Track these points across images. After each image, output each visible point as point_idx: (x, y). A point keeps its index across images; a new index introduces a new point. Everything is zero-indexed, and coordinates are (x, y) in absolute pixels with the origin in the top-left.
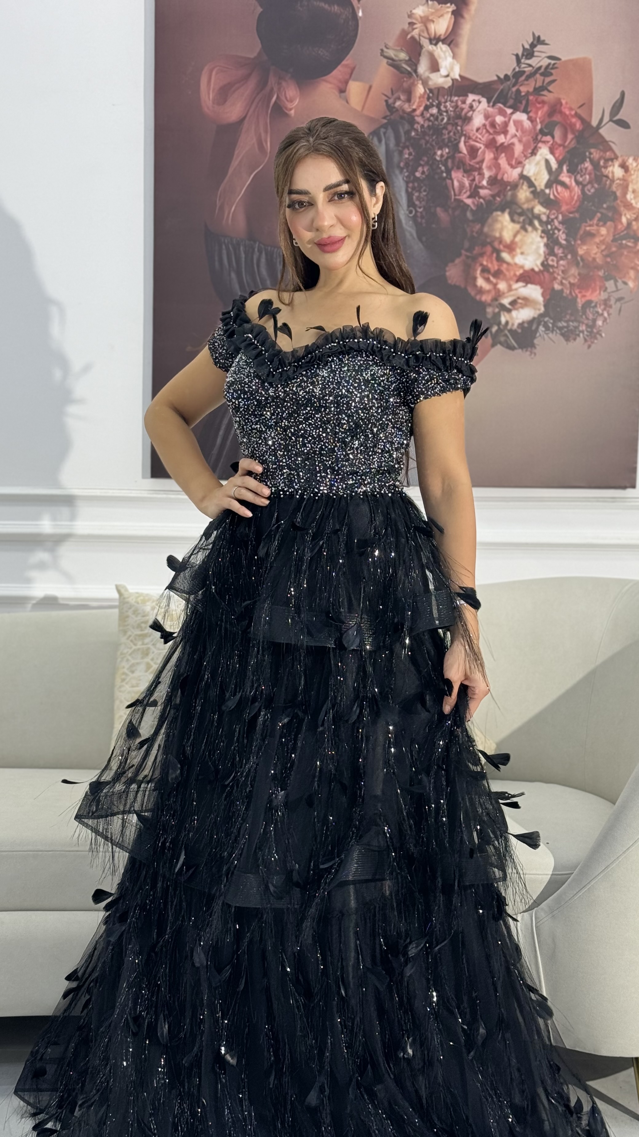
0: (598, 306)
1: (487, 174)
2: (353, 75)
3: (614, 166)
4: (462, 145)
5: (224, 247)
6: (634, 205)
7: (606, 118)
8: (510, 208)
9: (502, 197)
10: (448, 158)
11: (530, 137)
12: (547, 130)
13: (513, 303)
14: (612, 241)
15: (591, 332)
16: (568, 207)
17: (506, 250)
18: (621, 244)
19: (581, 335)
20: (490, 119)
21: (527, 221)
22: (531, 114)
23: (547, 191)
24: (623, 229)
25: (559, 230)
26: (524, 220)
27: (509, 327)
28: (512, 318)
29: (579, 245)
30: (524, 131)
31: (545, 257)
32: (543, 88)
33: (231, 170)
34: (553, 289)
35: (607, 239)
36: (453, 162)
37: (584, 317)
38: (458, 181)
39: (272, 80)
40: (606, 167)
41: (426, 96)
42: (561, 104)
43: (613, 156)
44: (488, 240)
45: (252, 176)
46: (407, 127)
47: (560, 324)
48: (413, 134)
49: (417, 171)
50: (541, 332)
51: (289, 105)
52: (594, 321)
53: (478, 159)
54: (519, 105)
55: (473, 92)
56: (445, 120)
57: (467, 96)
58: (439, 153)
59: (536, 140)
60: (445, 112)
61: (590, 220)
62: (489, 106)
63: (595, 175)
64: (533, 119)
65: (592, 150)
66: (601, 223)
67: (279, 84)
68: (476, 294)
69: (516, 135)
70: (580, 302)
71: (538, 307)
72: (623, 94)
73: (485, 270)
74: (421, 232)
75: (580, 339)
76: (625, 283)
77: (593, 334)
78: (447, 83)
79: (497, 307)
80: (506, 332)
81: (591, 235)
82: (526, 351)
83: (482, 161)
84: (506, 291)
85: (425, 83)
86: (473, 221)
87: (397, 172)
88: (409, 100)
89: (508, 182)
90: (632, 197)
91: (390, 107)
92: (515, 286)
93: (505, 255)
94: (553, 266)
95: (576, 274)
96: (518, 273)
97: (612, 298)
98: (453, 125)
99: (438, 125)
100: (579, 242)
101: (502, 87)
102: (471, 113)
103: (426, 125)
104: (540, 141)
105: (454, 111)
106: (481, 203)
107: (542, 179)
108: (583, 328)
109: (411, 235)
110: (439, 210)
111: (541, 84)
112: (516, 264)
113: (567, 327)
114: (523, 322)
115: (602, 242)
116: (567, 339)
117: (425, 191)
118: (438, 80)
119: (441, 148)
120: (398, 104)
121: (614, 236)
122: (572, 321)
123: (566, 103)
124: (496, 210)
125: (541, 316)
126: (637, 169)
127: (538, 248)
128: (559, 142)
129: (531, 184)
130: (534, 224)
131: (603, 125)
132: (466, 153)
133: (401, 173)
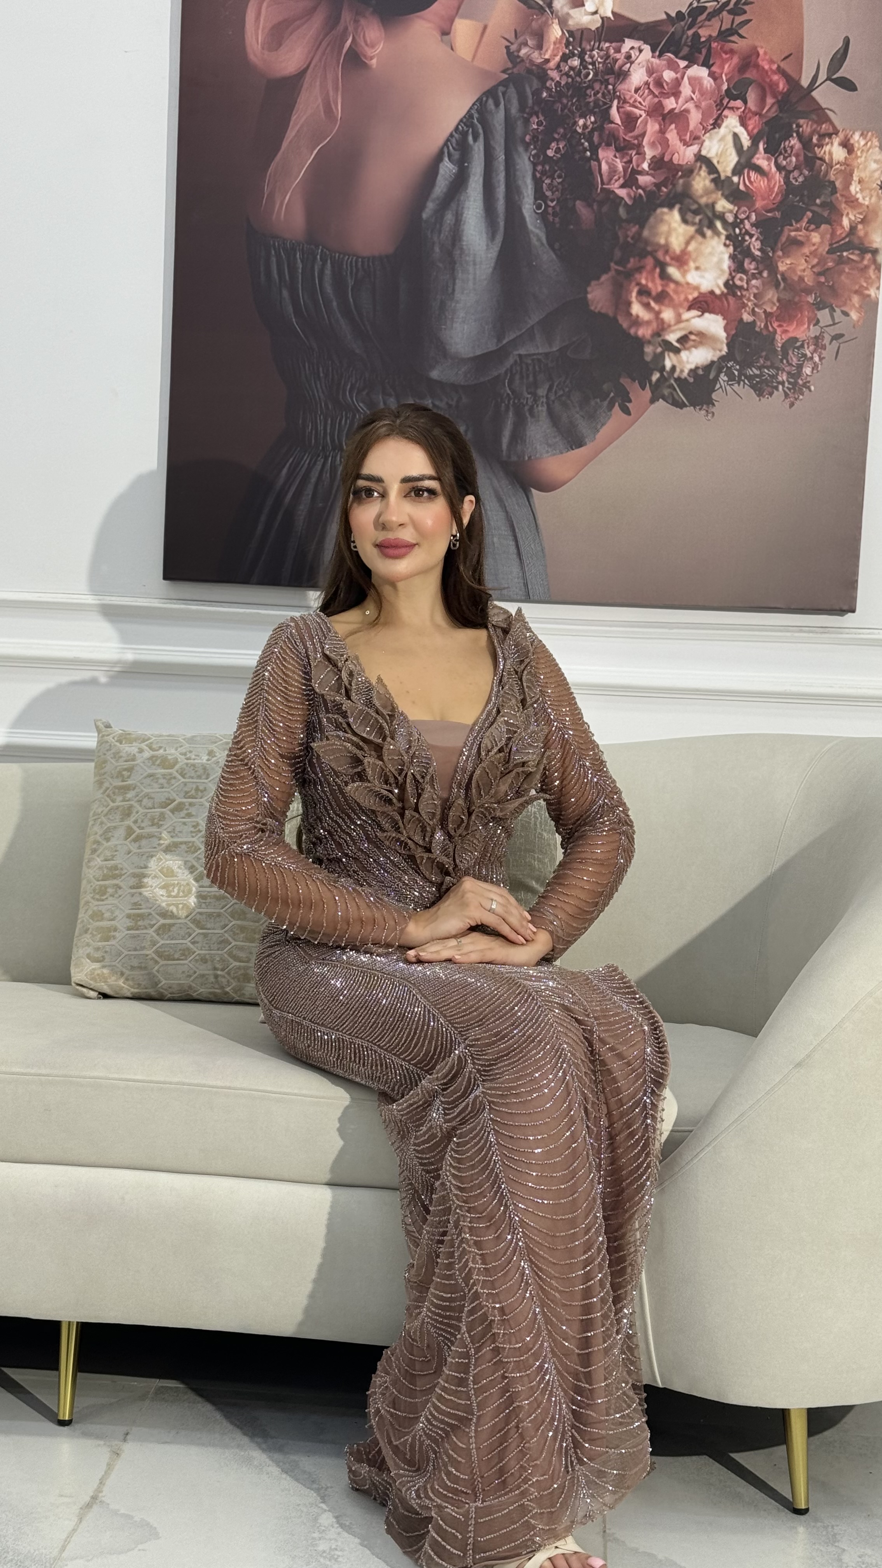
0: (806, 346)
1: (649, 153)
2: (460, 11)
3: (832, 143)
4: (614, 111)
5: (273, 252)
6: (861, 200)
7: (823, 76)
8: (681, 203)
9: (670, 187)
10: (593, 130)
11: (712, 101)
12: (736, 92)
13: (683, 340)
14: (828, 252)
15: (795, 384)
16: (765, 202)
17: (673, 262)
18: (841, 256)
19: (780, 387)
20: (654, 75)
21: (706, 222)
22: (714, 69)
23: (735, 179)
24: (843, 235)
25: (751, 236)
26: (700, 220)
27: (676, 375)
28: (681, 362)
29: (779, 257)
30: (703, 93)
31: (730, 274)
32: (732, 31)
33: (285, 144)
34: (742, 319)
35: (820, 250)
36: (600, 136)
37: (785, 361)
38: (607, 162)
39: (346, 16)
40: (821, 146)
41: (564, 41)
42: (758, 55)
43: (831, 130)
44: (649, 249)
45: (315, 152)
46: (536, 84)
47: (750, 372)
48: (545, 94)
49: (549, 148)
50: (722, 382)
51: (370, 52)
52: (800, 367)
53: (636, 132)
54: (697, 55)
55: (630, 37)
56: (591, 76)
57: (624, 41)
58: (581, 122)
59: (721, 106)
60: (590, 64)
61: (797, 222)
62: (653, 57)
63: (806, 157)
64: (716, 75)
65: (801, 121)
66: (813, 227)
67: (356, 21)
68: (630, 327)
69: (692, 99)
70: (780, 340)
71: (719, 346)
72: (847, 42)
73: (644, 292)
74: (553, 236)
75: (779, 394)
76: (846, 314)
77: (797, 386)
78: (594, 23)
79: (660, 346)
80: (672, 381)
81: (798, 243)
82: (700, 409)
83: (643, 135)
84: (673, 322)
85: (563, 22)
86: (628, 221)
87: (521, 149)
88: (540, 47)
89: (679, 165)
90: (858, 189)
91: (512, 56)
92: (686, 315)
93: (672, 271)
94: (741, 288)
95: (775, 300)
96: (691, 297)
97: (825, 335)
98: (602, 83)
99: (580, 83)
100: (780, 253)
101: (673, 30)
102: (628, 65)
103: (563, 83)
104: (726, 107)
105: (604, 63)
106: (640, 195)
107: (727, 162)
108: (783, 377)
109: (539, 239)
110: (578, 203)
111: (729, 26)
112: (688, 284)
113: (760, 376)
114: (697, 368)
115: (814, 253)
116: (760, 393)
117: (559, 177)
118: (582, 18)
119: (583, 116)
120: (524, 51)
121: (831, 245)
122: (768, 368)
123: (765, 53)
124: (662, 205)
125: (722, 358)
126: (865, 149)
127: (720, 261)
128: (753, 108)
129: (712, 168)
130: (716, 227)
131: (817, 84)
132: (620, 123)
133: (527, 149)
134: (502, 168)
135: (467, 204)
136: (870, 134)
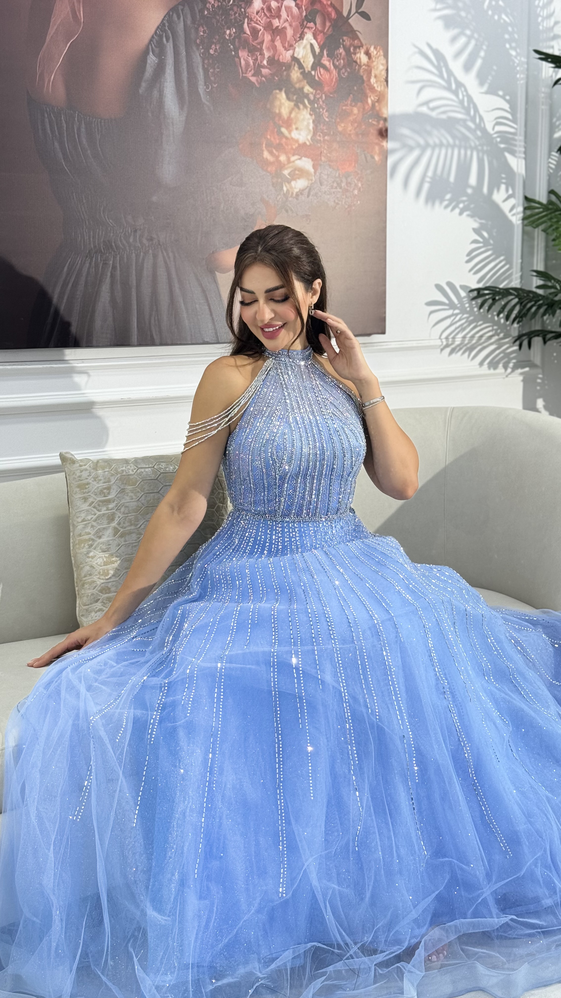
1: (267, 54)
3: (360, 53)
4: (246, 26)
5: (46, 115)
6: (376, 88)
7: (354, 10)
8: (286, 87)
9: (279, 76)
10: (235, 38)
11: (298, 23)
12: (310, 18)
13: (292, 174)
14: (362, 120)
16: (329, 88)
17: (284, 125)
18: (369, 123)
20: (266, 4)
21: (299, 99)
22: (298, 2)
23: (313, 73)
24: (369, 109)
25: (323, 109)
26: (296, 98)
27: (289, 196)
28: (291, 187)
29: (338, 122)
30: (293, 17)
31: (314, 132)
33: (48, 38)
34: (321, 161)
35: (358, 118)
36: (239, 42)
38: (244, 59)
40: (355, 54)
43: (359, 44)
44: (271, 116)
45: (69, 45)
48: (206, 12)
49: (211, 48)
53: (259, 40)
56: (231, 2)
59: (303, 26)
61: (346, 101)
63: (348, 60)
64: (299, 6)
65: (345, 38)
66: (353, 104)
68: (263, 166)
69: (288, 20)
71: (310, 176)
73: (269, 144)
76: (373, 157)
79: (280, 178)
81: (346, 114)
83: (262, 42)
86: (258, 98)
87: (195, 48)
89: (283, 63)
90: (375, 81)
92: (293, 159)
93: (284, 130)
94: (319, 141)
95: (337, 149)
96: (294, 147)
98: (238, 7)
99: (226, 6)
100: (338, 120)
103: (216, 5)
104: (306, 27)
106: (263, 82)
109: (209, 109)
110: (229, 85)
112: (292, 138)
114: (300, 191)
115: (355, 121)
117: (218, 68)
119: (229, 28)
121: (363, 115)
124: (276, 88)
125: (313, 185)
126: (377, 56)
127: (308, 124)
128: (320, 29)
129: (301, 66)
130: (305, 103)
131: (351, 15)
132: (249, 33)
133: (198, 49)
134: (184, 61)
135: (166, 84)
136: (378, 47)
